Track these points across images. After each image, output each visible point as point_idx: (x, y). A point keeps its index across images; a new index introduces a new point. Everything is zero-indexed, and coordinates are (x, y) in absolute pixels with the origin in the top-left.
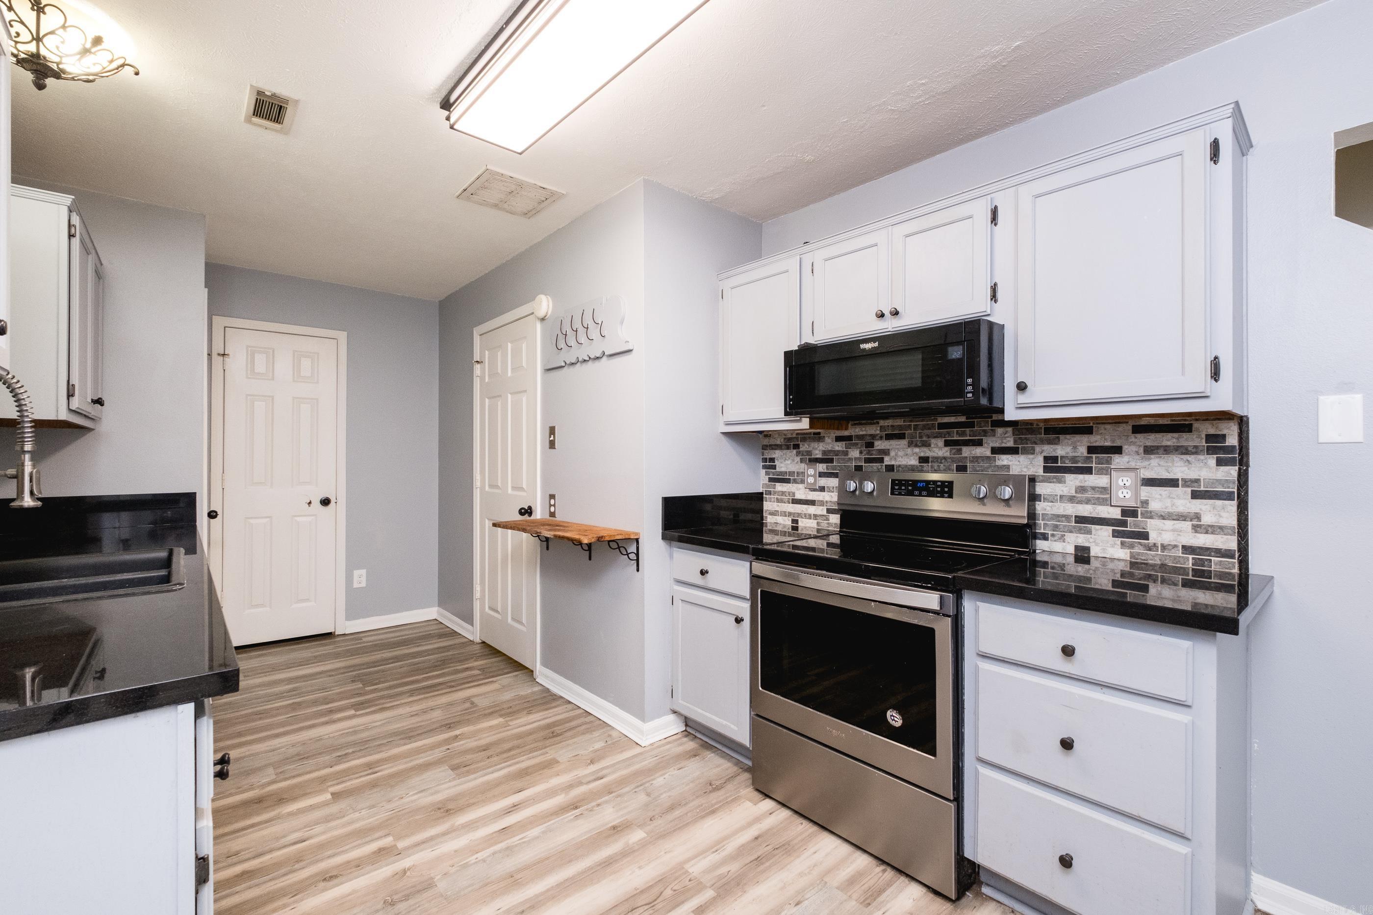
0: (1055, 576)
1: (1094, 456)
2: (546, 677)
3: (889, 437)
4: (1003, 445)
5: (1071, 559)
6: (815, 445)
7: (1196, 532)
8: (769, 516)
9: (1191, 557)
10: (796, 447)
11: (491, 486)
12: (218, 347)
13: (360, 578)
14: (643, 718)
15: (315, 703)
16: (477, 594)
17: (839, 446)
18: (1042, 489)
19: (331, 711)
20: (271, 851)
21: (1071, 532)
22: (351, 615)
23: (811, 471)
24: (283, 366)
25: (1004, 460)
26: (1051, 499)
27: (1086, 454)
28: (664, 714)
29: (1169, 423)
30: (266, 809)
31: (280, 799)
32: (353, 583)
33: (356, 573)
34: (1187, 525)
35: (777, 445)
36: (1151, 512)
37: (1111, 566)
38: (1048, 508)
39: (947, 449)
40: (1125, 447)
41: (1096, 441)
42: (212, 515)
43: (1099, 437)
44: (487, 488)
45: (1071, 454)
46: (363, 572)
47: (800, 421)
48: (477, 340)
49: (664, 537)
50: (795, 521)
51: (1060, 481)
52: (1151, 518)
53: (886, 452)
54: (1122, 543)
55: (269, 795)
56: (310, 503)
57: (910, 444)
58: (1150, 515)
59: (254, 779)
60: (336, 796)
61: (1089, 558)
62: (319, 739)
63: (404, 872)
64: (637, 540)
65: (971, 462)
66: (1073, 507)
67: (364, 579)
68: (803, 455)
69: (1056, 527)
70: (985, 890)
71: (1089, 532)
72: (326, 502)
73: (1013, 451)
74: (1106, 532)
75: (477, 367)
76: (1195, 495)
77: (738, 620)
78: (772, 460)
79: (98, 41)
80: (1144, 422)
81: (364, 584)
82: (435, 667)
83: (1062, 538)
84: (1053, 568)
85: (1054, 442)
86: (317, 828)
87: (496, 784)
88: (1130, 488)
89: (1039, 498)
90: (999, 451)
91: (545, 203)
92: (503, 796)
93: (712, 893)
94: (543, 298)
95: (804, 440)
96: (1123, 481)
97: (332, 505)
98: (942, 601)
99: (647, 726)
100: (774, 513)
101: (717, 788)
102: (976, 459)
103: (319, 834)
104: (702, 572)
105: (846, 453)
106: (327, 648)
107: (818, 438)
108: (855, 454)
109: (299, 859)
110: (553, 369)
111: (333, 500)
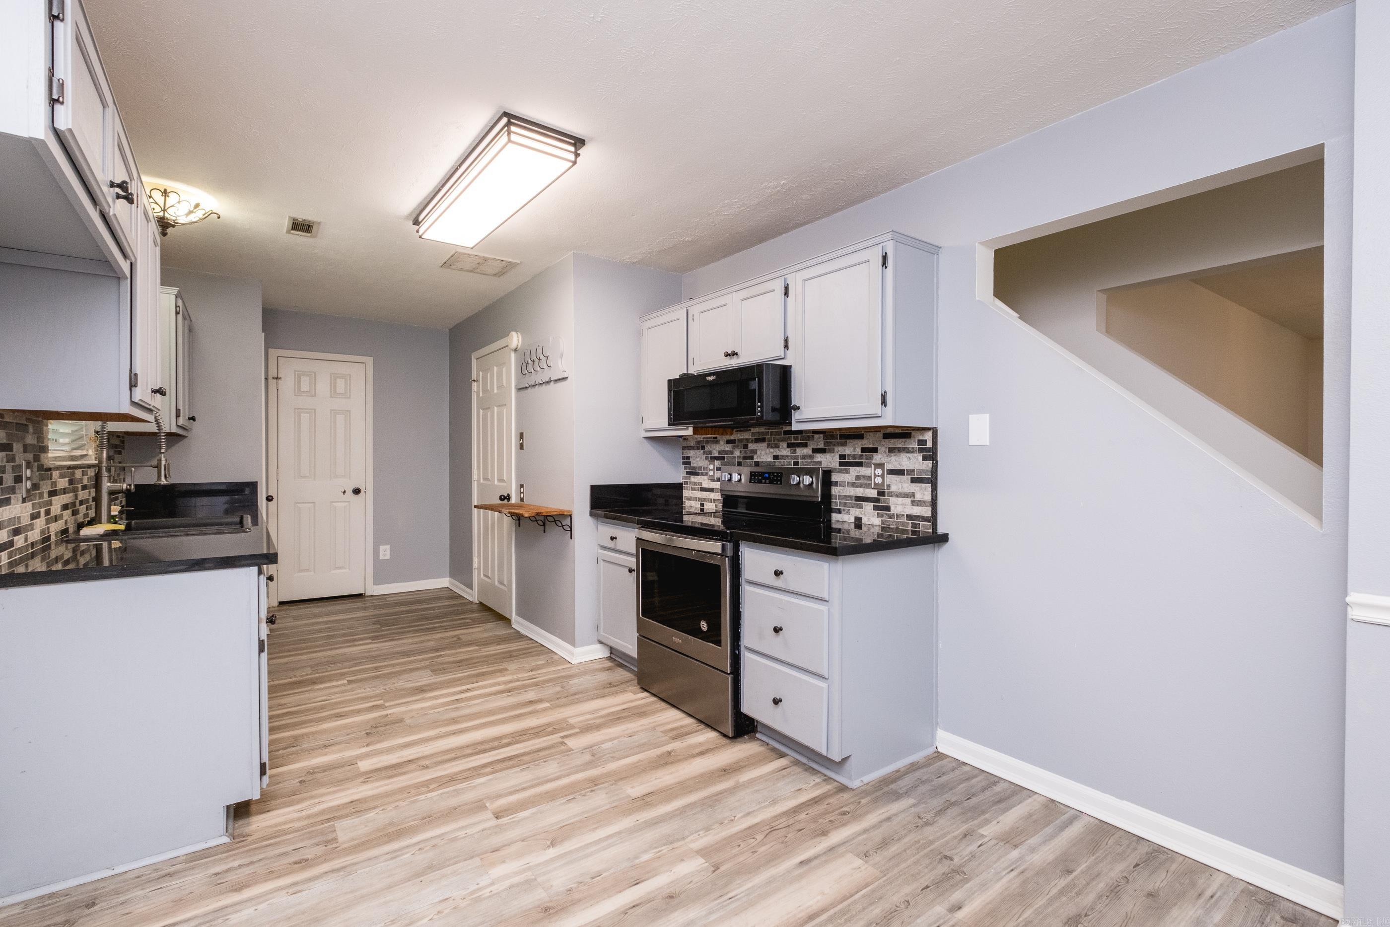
0: (845, 539)
1: (864, 454)
2: (519, 624)
3: (758, 440)
4: (818, 447)
5: (853, 526)
6: (714, 446)
7: (913, 505)
8: (687, 501)
9: (910, 522)
10: (703, 448)
11: (484, 479)
12: (273, 372)
13: (385, 552)
14: (574, 645)
15: (344, 635)
16: (475, 565)
17: (728, 448)
18: (835, 477)
19: (354, 640)
20: (305, 704)
21: (853, 507)
22: (377, 581)
23: (711, 467)
24: (323, 387)
25: (819, 457)
26: (842, 484)
27: (860, 453)
28: (592, 644)
29: (901, 432)
30: (305, 686)
31: (313, 682)
32: (379, 555)
33: (382, 548)
34: (908, 501)
35: (691, 446)
36: (892, 492)
37: (872, 530)
38: (841, 491)
39: (788, 449)
40: (879, 448)
41: (865, 444)
42: (269, 499)
43: (867, 441)
44: (482, 481)
45: (853, 453)
46: (388, 547)
47: (687, 429)
48: (474, 363)
49: (591, 515)
50: (702, 505)
51: (847, 472)
52: (891, 496)
53: (755, 452)
54: (878, 514)
55: (307, 680)
56: (346, 490)
57: (769, 446)
58: (891, 494)
59: (298, 673)
60: (350, 682)
61: (861, 525)
62: (345, 654)
63: (387, 715)
64: (571, 516)
65: (802, 459)
66: (854, 490)
67: (388, 553)
68: (707, 454)
69: (845, 505)
70: (760, 736)
71: (861, 507)
72: (357, 491)
73: (822, 451)
74: (869, 506)
75: (475, 385)
76: (913, 481)
77: (631, 571)
78: (688, 458)
80: (889, 431)
81: (388, 557)
82: (437, 617)
83: (848, 512)
84: (844, 533)
85: (844, 444)
86: (336, 696)
87: (460, 679)
88: (882, 476)
89: (836, 484)
90: (816, 451)
91: (507, 268)
92: (462, 684)
93: (578, 730)
94: (514, 334)
95: (707, 442)
96: (879, 471)
97: (362, 493)
98: (724, 548)
99: (578, 650)
100: (690, 499)
101: (613, 686)
102: (804, 457)
103: (337, 698)
104: (612, 538)
105: (732, 453)
106: (358, 604)
107: (716, 441)
108: (737, 453)
109: (322, 708)
110: (522, 389)
111: (363, 490)
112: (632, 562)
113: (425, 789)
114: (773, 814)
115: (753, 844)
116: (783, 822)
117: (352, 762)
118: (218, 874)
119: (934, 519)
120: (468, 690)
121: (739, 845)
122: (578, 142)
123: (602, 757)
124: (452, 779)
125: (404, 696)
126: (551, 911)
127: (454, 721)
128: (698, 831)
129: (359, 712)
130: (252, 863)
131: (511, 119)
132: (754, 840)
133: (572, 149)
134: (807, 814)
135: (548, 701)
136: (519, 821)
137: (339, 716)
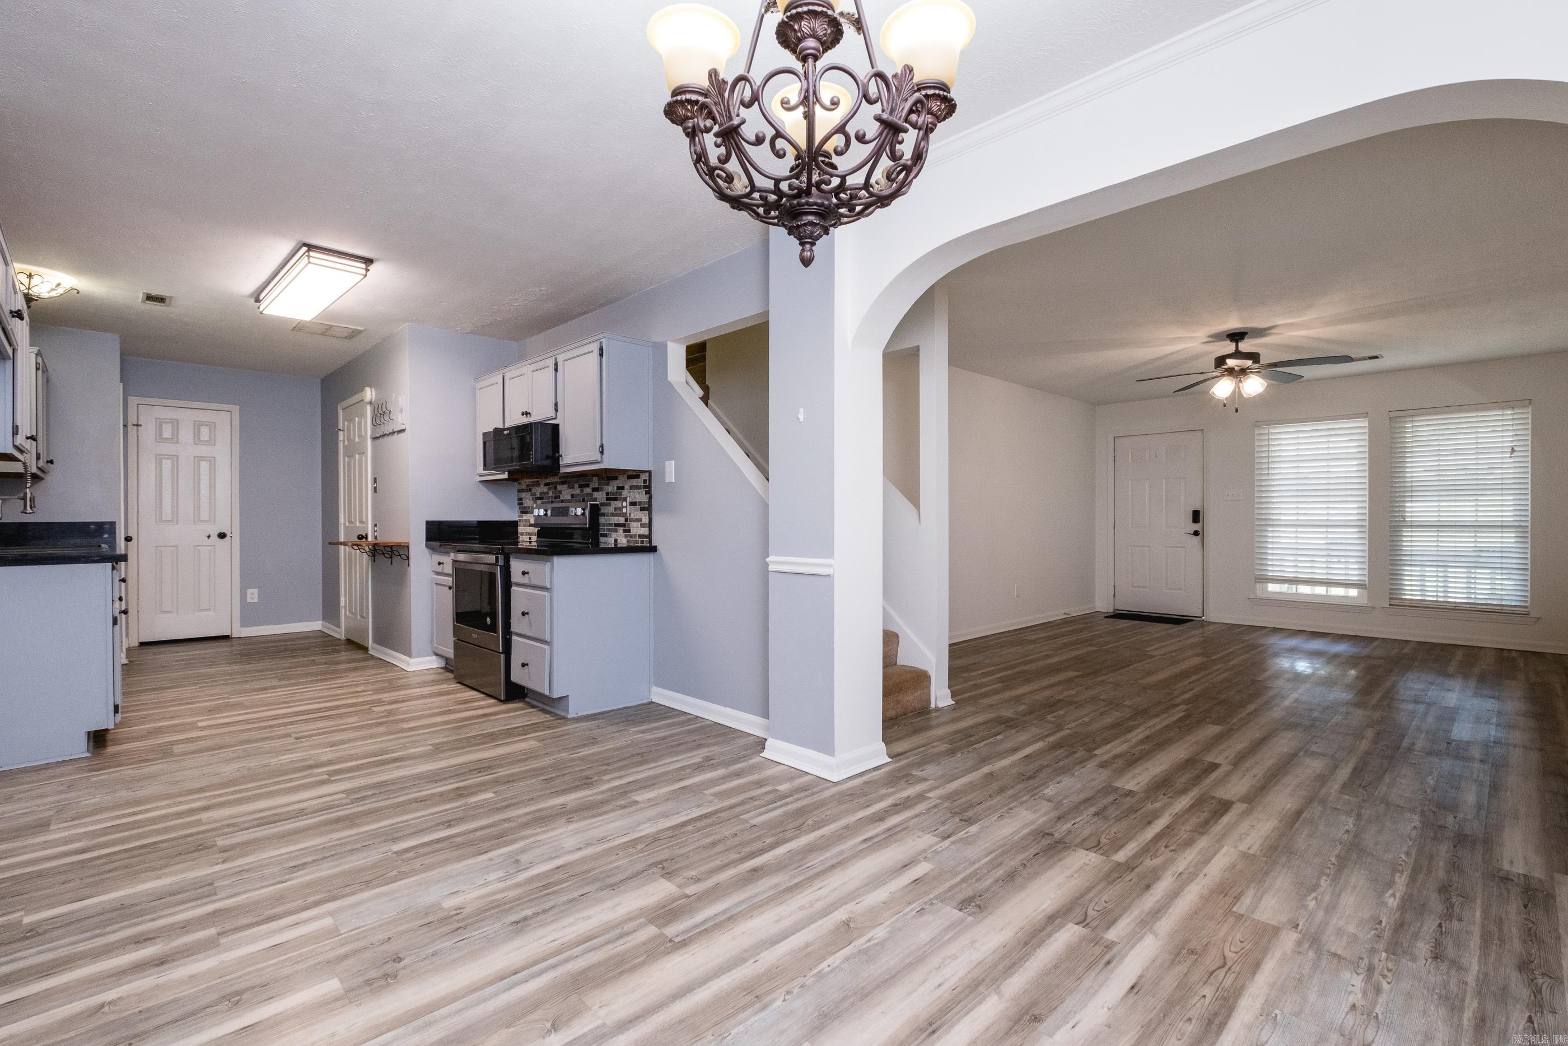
1: (618, 491)
2: (375, 649)
3: (563, 483)
4: (595, 487)
6: (537, 488)
7: (641, 527)
8: (520, 533)
9: (640, 537)
10: (531, 490)
11: (349, 522)
12: (132, 419)
13: (253, 595)
14: (410, 655)
16: (342, 604)
17: (545, 489)
18: (603, 510)
21: (612, 530)
22: (245, 623)
23: (535, 506)
24: (186, 434)
25: (596, 495)
26: (607, 515)
27: (616, 490)
28: (428, 655)
29: (635, 474)
32: (246, 598)
33: (249, 591)
34: (639, 524)
35: (523, 489)
36: (631, 519)
38: (606, 519)
40: (625, 486)
41: (618, 483)
42: (128, 539)
43: (619, 481)
44: (347, 524)
45: (612, 491)
46: (256, 591)
47: (504, 473)
48: (341, 412)
49: (427, 546)
50: (530, 538)
51: (609, 505)
52: (631, 522)
54: (625, 533)
56: (209, 536)
57: (569, 487)
61: (617, 544)
62: (199, 673)
63: (229, 702)
64: (408, 547)
66: (613, 518)
67: (256, 596)
68: (532, 495)
69: (609, 530)
70: (526, 699)
71: (616, 531)
72: (222, 536)
73: (597, 490)
74: (620, 530)
75: (341, 433)
76: (641, 509)
77: (450, 588)
78: (521, 499)
79: (57, 284)
80: (630, 473)
81: (256, 600)
82: (300, 649)
83: (610, 535)
85: (608, 484)
88: (626, 507)
89: (604, 515)
90: (595, 490)
91: (353, 334)
93: (386, 703)
94: (368, 390)
95: (533, 486)
96: (625, 504)
97: (228, 538)
98: (497, 559)
99: (412, 661)
101: (435, 682)
102: (588, 494)
104: (440, 564)
105: (547, 493)
106: (223, 643)
107: (538, 484)
108: (551, 494)
109: (169, 701)
110: (375, 438)
111: (229, 534)
112: (449, 581)
117: (192, 724)
119: (649, 536)
122: (368, 261)
127: (286, 702)
128: (442, 737)
129: (205, 701)
130: (100, 763)
131: (311, 247)
132: (475, 739)
133: (363, 266)
134: (523, 729)
135: (371, 691)
136: (312, 740)
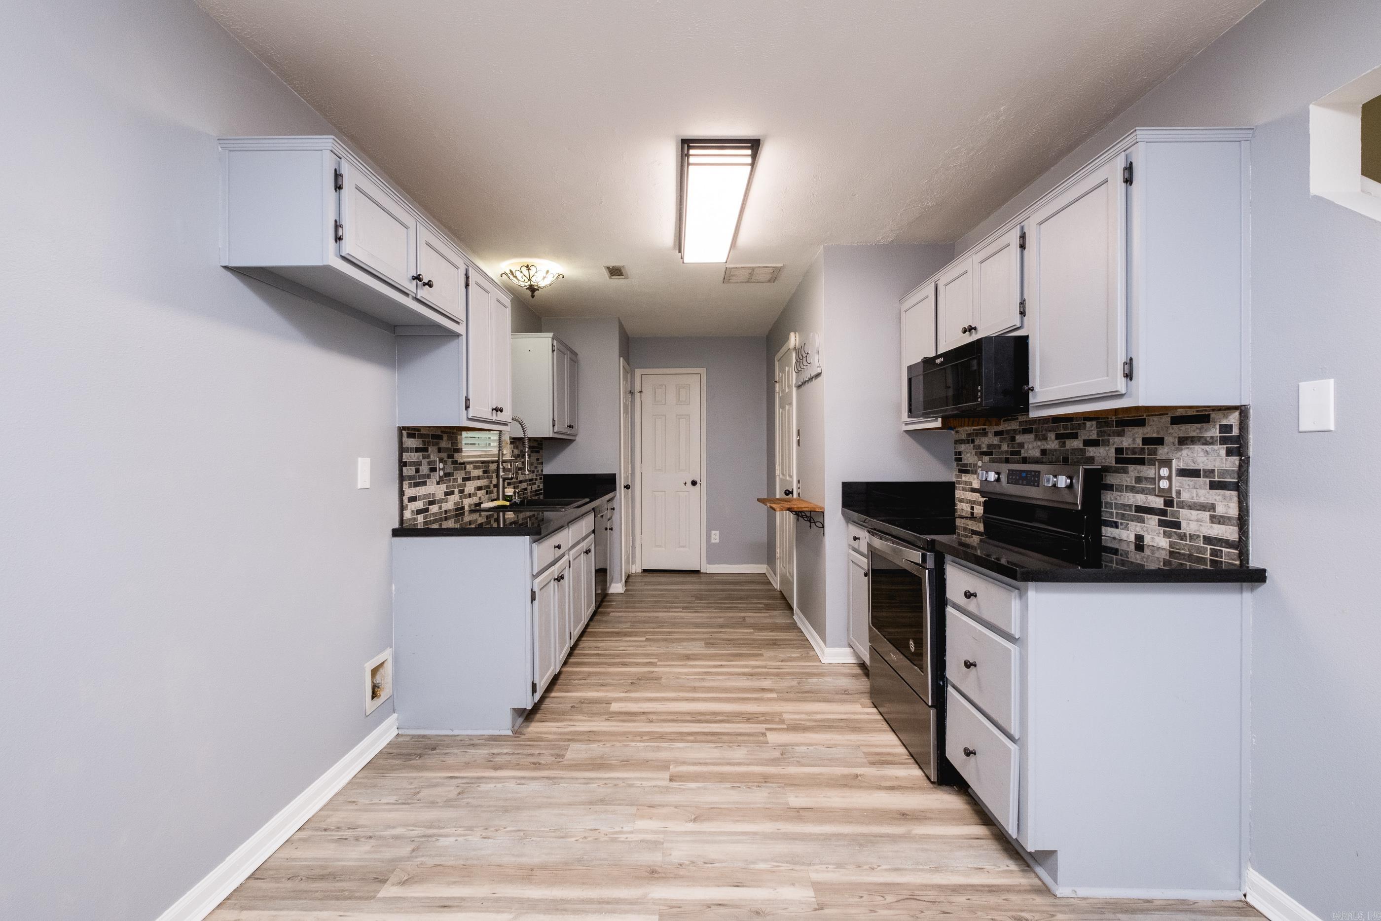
0: (1123, 563)
1: (1146, 447)
2: (798, 617)
4: (1091, 438)
5: (1132, 547)
6: (983, 439)
7: (1212, 522)
8: (959, 503)
9: (1209, 547)
10: (973, 441)
11: (782, 474)
12: (637, 387)
13: (715, 536)
14: (825, 639)
15: (667, 602)
16: (778, 555)
17: (996, 441)
18: (1109, 479)
19: (672, 607)
21: (1132, 521)
23: (980, 464)
24: (671, 395)
25: (1092, 451)
26: (1120, 489)
27: (1141, 446)
28: (844, 646)
29: (1195, 414)
30: (618, 636)
31: (626, 634)
32: (711, 539)
33: (713, 532)
34: (1206, 515)
35: (962, 440)
36: (1183, 502)
37: (1157, 555)
38: (1118, 498)
39: (1056, 442)
40: (1166, 438)
41: (1147, 433)
42: (626, 487)
43: (1149, 429)
44: (781, 476)
45: (1131, 446)
46: (717, 532)
47: (936, 420)
48: (777, 363)
49: (843, 514)
50: (972, 508)
51: (1125, 471)
52: (1183, 508)
53: (1021, 445)
54: (1165, 532)
55: (622, 632)
56: (685, 483)
57: (1037, 438)
58: (1182, 505)
59: (621, 626)
61: (1143, 546)
62: (657, 617)
64: (824, 513)
65: (1072, 454)
66: (1134, 496)
67: (718, 537)
68: (976, 449)
69: (1123, 516)
71: (1142, 521)
72: (694, 483)
73: (1095, 443)
74: (1152, 521)
75: (777, 385)
76: (1214, 486)
77: (866, 574)
78: (960, 453)
79: (548, 272)
80: (1179, 413)
81: (717, 541)
82: (741, 598)
83: (1126, 528)
84: (1121, 555)
85: (1121, 434)
86: (632, 648)
87: (722, 655)
88: (1169, 478)
89: (1110, 487)
90: (1088, 443)
91: (775, 274)
92: (720, 660)
93: (785, 726)
94: (792, 335)
95: (977, 435)
96: (1164, 472)
97: (698, 485)
98: (924, 557)
99: (828, 650)
100: (961, 501)
101: (847, 694)
102: (1074, 451)
103: (632, 650)
104: (855, 539)
105: (1000, 447)
106: (693, 578)
107: (985, 434)
108: (1005, 447)
109: (618, 656)
110: (799, 387)
111: (699, 482)
112: (865, 562)
113: (638, 738)
114: (925, 882)
115: (878, 903)
116: (931, 895)
117: (608, 703)
118: (494, 754)
119: (1241, 545)
120: (721, 666)
121: (862, 897)
123: (789, 758)
124: (661, 737)
125: (673, 660)
126: (656, 875)
128: (828, 864)
129: (637, 664)
130: (513, 754)
132: (882, 899)
133: (750, 153)
134: (969, 899)
135: (777, 693)
136: (684, 790)
137: (624, 664)
